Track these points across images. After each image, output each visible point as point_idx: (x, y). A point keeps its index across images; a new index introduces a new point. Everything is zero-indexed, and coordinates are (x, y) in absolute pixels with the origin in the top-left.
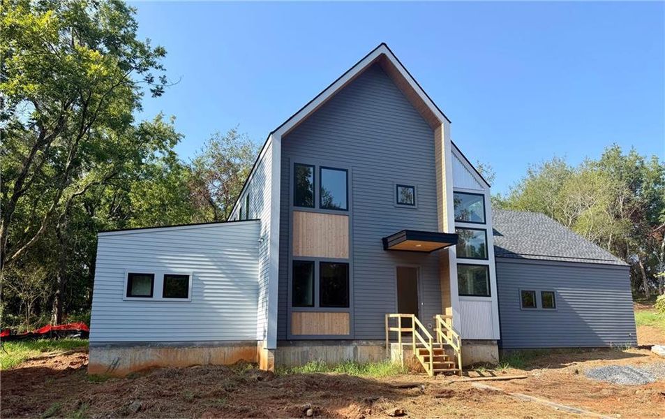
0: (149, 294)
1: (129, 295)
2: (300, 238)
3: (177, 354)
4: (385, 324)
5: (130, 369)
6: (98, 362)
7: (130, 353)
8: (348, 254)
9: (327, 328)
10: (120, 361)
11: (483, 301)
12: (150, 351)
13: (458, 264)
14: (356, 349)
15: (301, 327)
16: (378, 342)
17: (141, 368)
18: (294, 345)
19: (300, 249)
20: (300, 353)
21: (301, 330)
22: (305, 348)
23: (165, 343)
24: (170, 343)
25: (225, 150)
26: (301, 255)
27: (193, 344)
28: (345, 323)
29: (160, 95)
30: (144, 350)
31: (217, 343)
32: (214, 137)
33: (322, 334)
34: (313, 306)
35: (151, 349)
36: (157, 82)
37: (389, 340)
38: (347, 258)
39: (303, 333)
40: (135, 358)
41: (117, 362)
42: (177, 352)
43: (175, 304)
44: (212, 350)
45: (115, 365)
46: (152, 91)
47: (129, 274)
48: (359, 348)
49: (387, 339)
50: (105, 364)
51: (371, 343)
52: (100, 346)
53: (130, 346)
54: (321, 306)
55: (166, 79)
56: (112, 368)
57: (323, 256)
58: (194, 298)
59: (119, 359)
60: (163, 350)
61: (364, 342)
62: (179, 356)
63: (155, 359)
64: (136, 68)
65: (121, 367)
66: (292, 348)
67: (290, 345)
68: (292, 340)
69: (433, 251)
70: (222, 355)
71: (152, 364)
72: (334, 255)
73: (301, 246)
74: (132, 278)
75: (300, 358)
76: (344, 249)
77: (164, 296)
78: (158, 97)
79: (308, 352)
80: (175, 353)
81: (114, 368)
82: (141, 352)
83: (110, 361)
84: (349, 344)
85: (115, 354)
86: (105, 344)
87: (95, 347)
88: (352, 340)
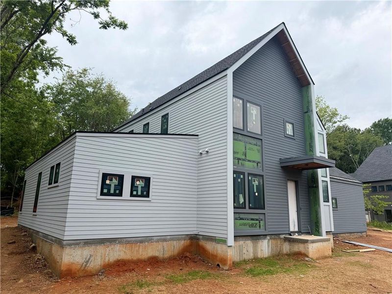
0: (120, 193)
1: (102, 193)
3: (139, 249)
5: (100, 265)
6: (72, 261)
7: (101, 249)
8: (262, 168)
10: (91, 259)
12: (117, 247)
13: (323, 181)
14: (268, 242)
16: (280, 236)
19: (236, 162)
20: (238, 246)
23: (131, 239)
24: (134, 239)
26: (237, 166)
27: (152, 240)
30: (112, 247)
31: (169, 237)
35: (118, 245)
38: (262, 171)
40: (105, 255)
41: (89, 259)
42: (139, 246)
43: (139, 204)
44: (165, 243)
45: (87, 262)
47: (103, 174)
50: (78, 262)
51: (276, 237)
52: (74, 244)
53: (102, 243)
54: (249, 208)
56: (84, 266)
57: (249, 169)
58: (153, 198)
59: (91, 256)
60: (128, 246)
62: (141, 250)
63: (122, 254)
65: (92, 265)
70: (173, 248)
74: (106, 177)
77: (131, 196)
79: (242, 245)
80: (137, 248)
81: (86, 266)
82: (110, 248)
83: (83, 259)
84: (264, 239)
85: (87, 252)
86: (78, 241)
87: (70, 245)
88: (267, 235)
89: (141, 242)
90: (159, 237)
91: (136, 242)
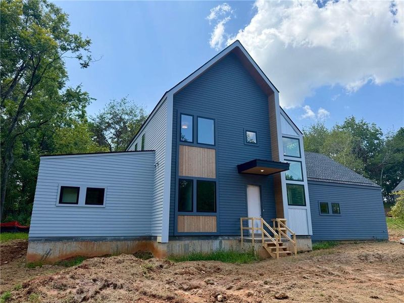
0: (76, 202)
1: (61, 202)
2: (184, 163)
3: (94, 246)
4: (240, 224)
5: (59, 258)
6: (35, 252)
7: (59, 245)
8: (215, 175)
9: (201, 227)
10: (51, 252)
11: (301, 209)
12: (74, 244)
13: (287, 184)
14: (221, 242)
15: (184, 227)
16: (236, 237)
17: (67, 257)
18: (179, 240)
19: (184, 171)
20: (183, 245)
21: (184, 229)
22: (187, 242)
23: (87, 238)
24: (89, 238)
25: (118, 110)
26: (184, 175)
27: (106, 239)
28: (214, 224)
29: (86, 67)
30: (69, 243)
31: (123, 238)
32: (112, 101)
33: (198, 231)
34: (192, 211)
35: (75, 242)
36: (85, 58)
37: (243, 236)
38: (215, 178)
39: (186, 231)
40: (63, 249)
41: (49, 252)
42: (94, 244)
43: (94, 209)
44: (119, 243)
45: (48, 254)
46: (81, 64)
47: (62, 187)
48: (223, 241)
49: (242, 235)
50: (39, 254)
51: (231, 238)
52: (36, 240)
53: (60, 240)
54: (197, 211)
55: (91, 57)
56: (45, 257)
57: (199, 176)
58: (107, 205)
59: (50, 250)
60: (84, 243)
61: (226, 238)
62: (95, 248)
63: (78, 249)
64: (72, 49)
65: (52, 257)
66: (178, 242)
67: (176, 240)
68: (178, 236)
69: (270, 174)
70: (127, 247)
71: (75, 253)
72: (206, 175)
73: (184, 169)
74: (64, 190)
75: (183, 249)
76: (212, 172)
77: (86, 203)
78: (85, 68)
79: (188, 245)
80: (92, 246)
81: (46, 257)
82: (67, 244)
83: (44, 251)
84: (216, 239)
85: (47, 246)
86: (41, 238)
87: (33, 241)
88: (218, 236)
89: (95, 240)
90: (113, 238)
91: (92, 240)
